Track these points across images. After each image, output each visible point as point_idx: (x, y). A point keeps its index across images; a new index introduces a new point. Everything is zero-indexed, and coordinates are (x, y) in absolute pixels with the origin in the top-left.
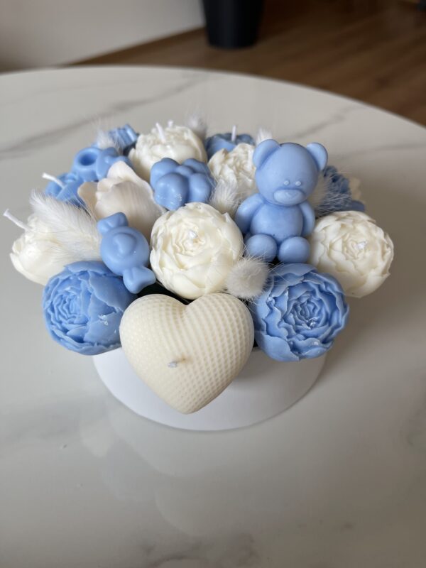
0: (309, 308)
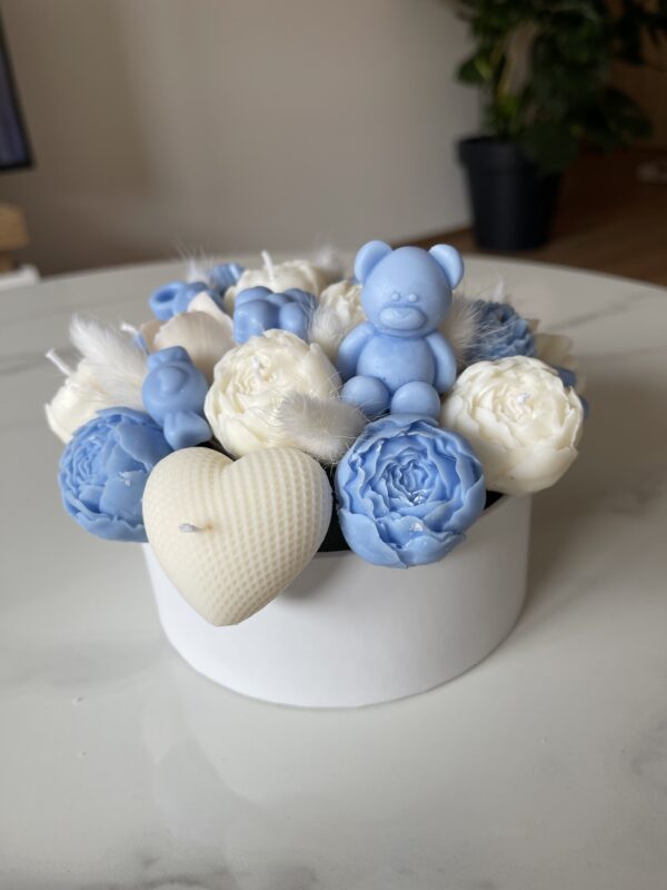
0: (415, 475)
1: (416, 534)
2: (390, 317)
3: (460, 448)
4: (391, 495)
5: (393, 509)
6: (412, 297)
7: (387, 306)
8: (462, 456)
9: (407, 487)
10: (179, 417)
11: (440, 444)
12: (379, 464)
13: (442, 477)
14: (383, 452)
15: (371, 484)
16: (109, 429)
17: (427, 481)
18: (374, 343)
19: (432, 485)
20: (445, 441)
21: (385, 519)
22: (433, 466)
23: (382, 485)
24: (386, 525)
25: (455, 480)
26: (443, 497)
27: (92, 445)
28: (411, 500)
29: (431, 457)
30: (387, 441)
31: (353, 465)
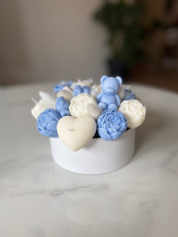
1: (114, 132)
2: (108, 90)
3: (122, 115)
4: (109, 124)
5: (109, 127)
6: (112, 86)
7: (107, 88)
8: (123, 117)
9: (112, 123)
10: (64, 110)
11: (118, 114)
12: (107, 118)
13: (119, 121)
14: (107, 116)
15: (105, 122)
16: (48, 113)
17: (116, 122)
18: (104, 96)
19: (117, 123)
20: (119, 114)
21: (108, 129)
22: (117, 119)
23: (107, 122)
24: (108, 130)
25: (122, 122)
26: (119, 125)
27: (44, 116)
28: (113, 125)
29: (117, 117)
30: (108, 114)
31: (101, 119)
